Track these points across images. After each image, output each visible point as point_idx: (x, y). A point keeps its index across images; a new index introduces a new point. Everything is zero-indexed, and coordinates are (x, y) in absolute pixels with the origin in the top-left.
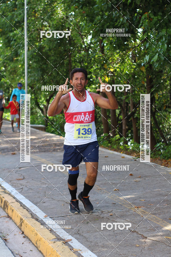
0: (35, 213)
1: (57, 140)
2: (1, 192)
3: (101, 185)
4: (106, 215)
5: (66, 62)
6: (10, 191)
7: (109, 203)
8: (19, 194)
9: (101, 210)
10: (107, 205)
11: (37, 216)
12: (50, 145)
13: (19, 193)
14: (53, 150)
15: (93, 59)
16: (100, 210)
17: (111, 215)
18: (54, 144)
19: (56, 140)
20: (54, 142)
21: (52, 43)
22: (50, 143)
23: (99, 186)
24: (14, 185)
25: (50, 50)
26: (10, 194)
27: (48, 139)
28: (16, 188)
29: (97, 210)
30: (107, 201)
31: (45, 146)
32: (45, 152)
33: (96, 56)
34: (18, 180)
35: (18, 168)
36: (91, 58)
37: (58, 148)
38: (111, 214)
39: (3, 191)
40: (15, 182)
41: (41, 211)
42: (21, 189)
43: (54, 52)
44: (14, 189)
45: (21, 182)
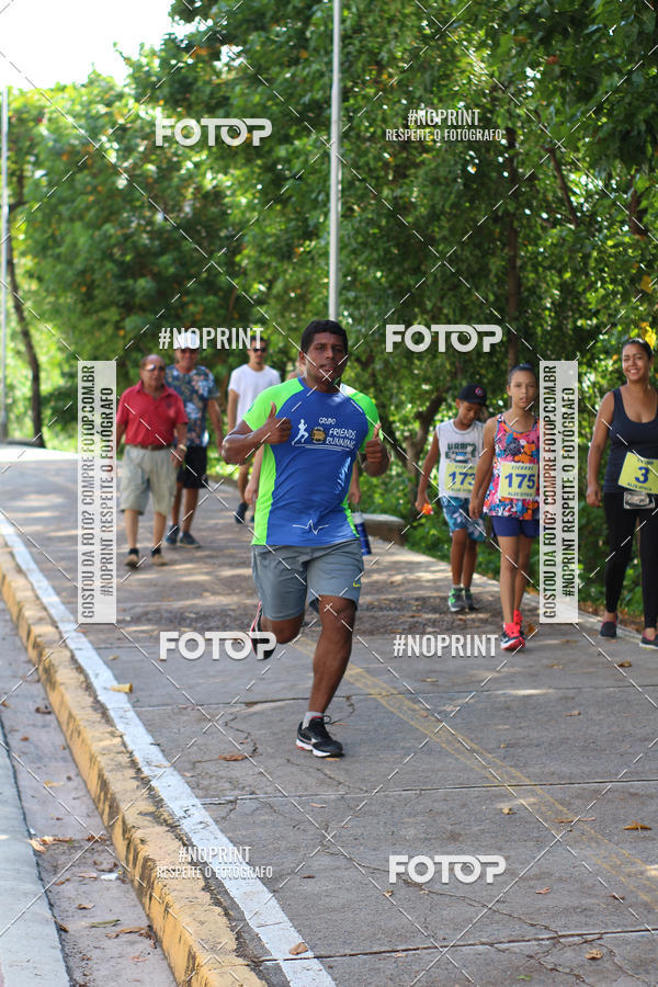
0: (257, 930)
1: (435, 581)
2: (140, 813)
3: (578, 802)
4: (569, 954)
5: (496, 264)
6: (179, 813)
7: (596, 896)
8: (214, 827)
9: (553, 927)
10: (587, 902)
11: (263, 947)
12: (401, 604)
13: (217, 822)
14: (406, 627)
15: (595, 254)
16: (546, 928)
17: (593, 959)
18: (417, 599)
19: (428, 581)
20: (421, 593)
21: (443, 188)
22: (404, 596)
23: (569, 805)
24: (206, 783)
25: (434, 216)
26: (173, 827)
27: (398, 578)
28: (208, 801)
29: (532, 931)
30: (589, 883)
31: (381, 609)
32: (371, 633)
33: (610, 243)
34: (225, 759)
35: (243, 706)
36: (587, 250)
37: (429, 620)
38: (595, 952)
39: (152, 809)
40: (211, 768)
41: (286, 919)
42: (230, 806)
43: (451, 223)
44: (197, 802)
45: (237, 770)
